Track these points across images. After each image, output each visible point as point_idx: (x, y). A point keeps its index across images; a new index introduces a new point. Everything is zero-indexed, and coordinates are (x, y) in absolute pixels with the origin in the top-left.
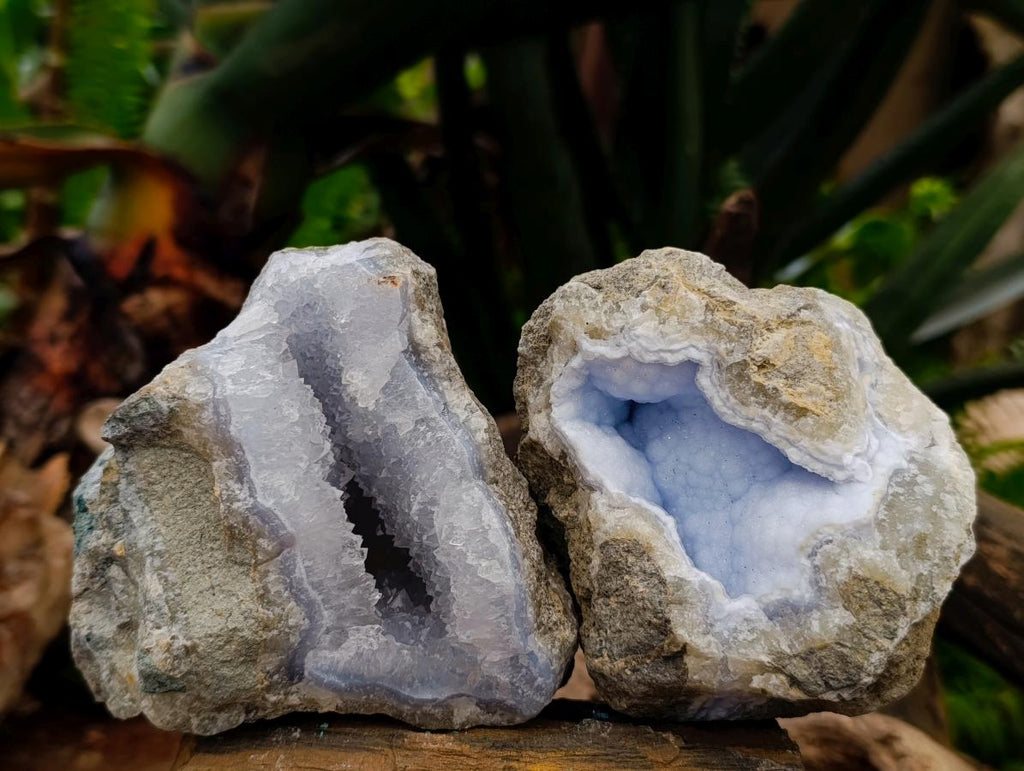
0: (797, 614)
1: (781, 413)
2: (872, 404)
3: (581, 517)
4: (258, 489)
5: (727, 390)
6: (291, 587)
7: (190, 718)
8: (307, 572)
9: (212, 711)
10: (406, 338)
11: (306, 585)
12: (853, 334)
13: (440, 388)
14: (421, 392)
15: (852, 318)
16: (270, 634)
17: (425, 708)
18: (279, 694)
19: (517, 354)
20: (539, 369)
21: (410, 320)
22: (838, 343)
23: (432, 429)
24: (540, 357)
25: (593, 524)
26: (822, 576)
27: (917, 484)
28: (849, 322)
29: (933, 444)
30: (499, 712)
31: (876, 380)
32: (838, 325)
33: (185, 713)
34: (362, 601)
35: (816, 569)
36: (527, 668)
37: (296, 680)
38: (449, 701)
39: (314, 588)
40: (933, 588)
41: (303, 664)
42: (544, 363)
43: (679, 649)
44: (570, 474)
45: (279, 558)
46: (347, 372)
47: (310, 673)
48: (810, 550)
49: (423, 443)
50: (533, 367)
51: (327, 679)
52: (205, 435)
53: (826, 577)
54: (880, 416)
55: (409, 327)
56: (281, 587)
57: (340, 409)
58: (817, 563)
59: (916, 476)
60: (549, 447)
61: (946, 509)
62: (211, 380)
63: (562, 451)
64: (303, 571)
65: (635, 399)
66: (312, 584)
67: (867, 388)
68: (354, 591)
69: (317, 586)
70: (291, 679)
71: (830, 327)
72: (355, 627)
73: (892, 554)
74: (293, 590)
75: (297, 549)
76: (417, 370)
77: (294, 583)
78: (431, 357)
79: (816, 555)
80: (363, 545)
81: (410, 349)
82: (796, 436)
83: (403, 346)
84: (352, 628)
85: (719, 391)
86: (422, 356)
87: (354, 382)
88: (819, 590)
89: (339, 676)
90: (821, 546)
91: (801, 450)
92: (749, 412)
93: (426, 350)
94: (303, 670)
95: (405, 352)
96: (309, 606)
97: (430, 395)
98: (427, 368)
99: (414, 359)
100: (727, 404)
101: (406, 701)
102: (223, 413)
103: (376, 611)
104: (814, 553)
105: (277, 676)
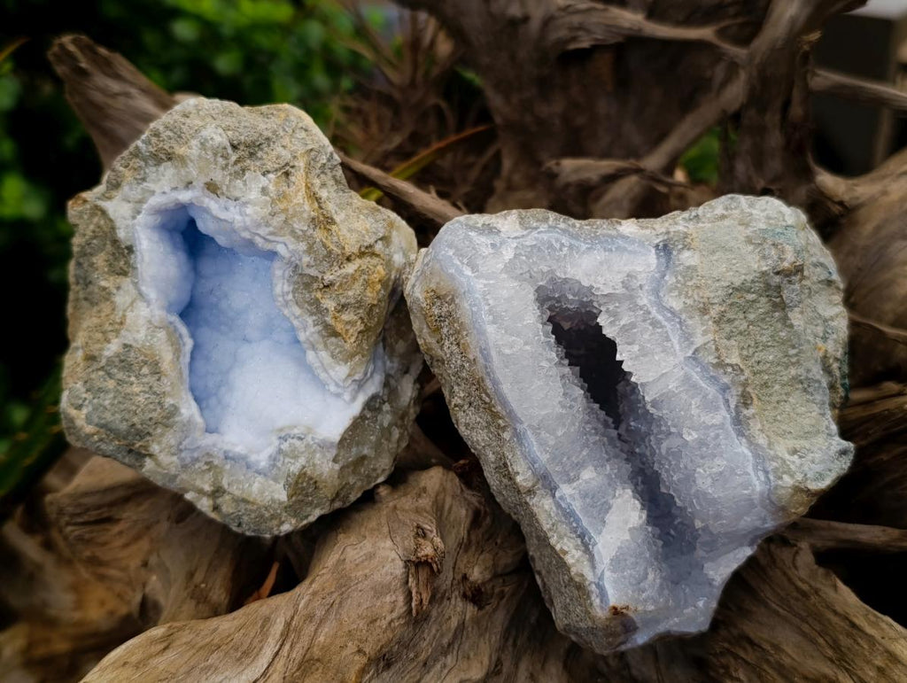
0: (248, 469)
1: (320, 328)
4: (722, 406)
5: (291, 286)
6: (680, 323)
7: (749, 208)
8: (668, 336)
9: (730, 215)
10: (596, 557)
11: (667, 325)
13: (560, 511)
14: (577, 506)
16: (694, 281)
17: (546, 226)
18: (674, 232)
23: (566, 472)
26: (282, 459)
30: (479, 225)
33: (755, 212)
34: (615, 315)
35: (280, 451)
37: (661, 244)
38: (525, 233)
39: (659, 322)
40: (350, 493)
41: (658, 258)
43: (147, 453)
45: (694, 347)
46: (643, 522)
47: (649, 251)
48: (283, 434)
49: (573, 459)
51: (635, 247)
53: (284, 462)
55: (595, 568)
56: (690, 322)
58: (282, 447)
61: (390, 441)
62: (771, 503)
64: (672, 337)
66: (662, 327)
68: (622, 323)
69: (655, 324)
70: (665, 246)
72: (617, 292)
73: (337, 467)
74: (678, 320)
75: (681, 357)
76: (582, 528)
77: (678, 326)
78: (572, 541)
79: (286, 441)
80: (621, 362)
81: (590, 547)
82: (321, 346)
83: (598, 550)
84: (620, 290)
85: (283, 284)
86: (579, 541)
87: (637, 513)
88: (274, 465)
89: (625, 249)
90: (293, 438)
91: (318, 357)
92: (298, 311)
93: (577, 547)
94: (657, 254)
95: (595, 544)
96: (661, 307)
97: (569, 505)
98: (574, 530)
99: (586, 538)
100: (285, 297)
101: (564, 231)
102: (761, 474)
103: (600, 305)
104: (284, 439)
105: (680, 246)
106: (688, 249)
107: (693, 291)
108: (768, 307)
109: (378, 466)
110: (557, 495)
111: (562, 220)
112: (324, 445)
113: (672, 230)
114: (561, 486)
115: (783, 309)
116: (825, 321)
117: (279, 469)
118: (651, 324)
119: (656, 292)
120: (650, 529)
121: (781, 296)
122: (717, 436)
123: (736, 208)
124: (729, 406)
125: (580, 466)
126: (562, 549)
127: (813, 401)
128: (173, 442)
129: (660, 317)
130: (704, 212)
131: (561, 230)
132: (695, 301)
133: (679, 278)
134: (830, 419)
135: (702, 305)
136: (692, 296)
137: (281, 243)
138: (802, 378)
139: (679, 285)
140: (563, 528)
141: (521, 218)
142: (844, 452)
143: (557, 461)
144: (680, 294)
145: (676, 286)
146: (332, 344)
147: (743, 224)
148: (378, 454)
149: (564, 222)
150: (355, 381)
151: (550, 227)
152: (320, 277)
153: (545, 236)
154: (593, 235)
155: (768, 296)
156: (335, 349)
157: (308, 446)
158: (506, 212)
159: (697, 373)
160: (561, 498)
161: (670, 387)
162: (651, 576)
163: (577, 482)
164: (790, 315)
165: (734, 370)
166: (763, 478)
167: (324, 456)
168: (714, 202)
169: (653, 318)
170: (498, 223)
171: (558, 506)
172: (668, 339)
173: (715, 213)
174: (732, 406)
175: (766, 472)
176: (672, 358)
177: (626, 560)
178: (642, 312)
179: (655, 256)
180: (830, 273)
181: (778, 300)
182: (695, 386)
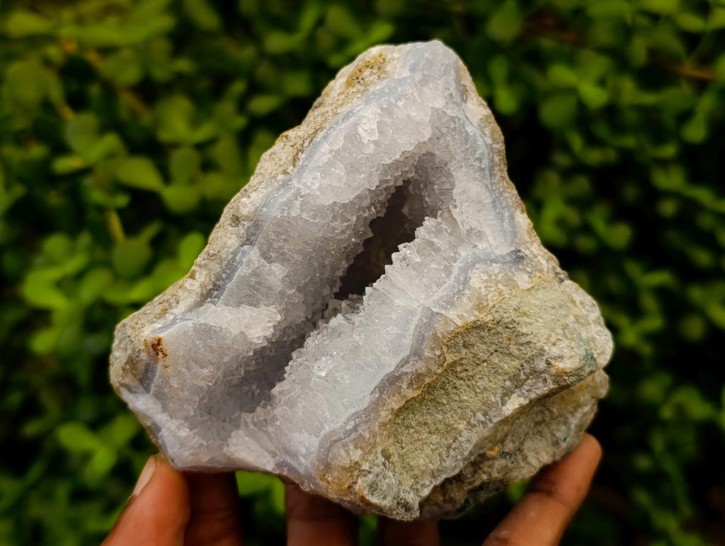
4: (400, 359)
6: (459, 291)
7: (593, 321)
8: (442, 285)
9: (578, 307)
10: (202, 308)
11: (451, 280)
13: (230, 257)
14: (242, 271)
16: (504, 289)
17: (490, 142)
18: (539, 261)
21: (184, 313)
23: (270, 245)
30: (463, 82)
33: (593, 326)
34: (439, 231)
36: (422, 71)
37: (521, 254)
38: (475, 125)
39: (451, 273)
41: (508, 254)
45: (443, 312)
46: (256, 344)
47: (511, 246)
49: (287, 246)
51: (509, 229)
52: (377, 429)
55: (191, 311)
56: (464, 299)
57: (285, 339)
62: (329, 450)
64: (442, 288)
66: (448, 276)
68: (435, 240)
69: (448, 270)
70: (522, 258)
72: (461, 227)
74: (461, 288)
75: (429, 303)
76: (225, 284)
77: (456, 290)
78: (207, 279)
80: (397, 250)
81: (209, 300)
83: (210, 308)
84: (463, 229)
86: (210, 287)
87: (261, 334)
89: (502, 221)
93: (202, 286)
94: (512, 252)
95: (214, 303)
96: (465, 270)
97: (241, 262)
98: (219, 278)
99: (216, 293)
101: (492, 160)
102: (352, 423)
103: (441, 216)
105: (528, 269)
106: (530, 277)
107: (495, 291)
108: (512, 371)
110: (246, 247)
111: (501, 157)
113: (540, 258)
114: (256, 247)
115: (516, 387)
116: (520, 450)
118: (445, 266)
119: (477, 260)
120: (251, 354)
121: (528, 378)
122: (370, 365)
123: (587, 310)
124: (403, 366)
125: (283, 258)
126: (194, 272)
127: (442, 460)
129: (455, 271)
130: (569, 285)
131: (493, 157)
132: (486, 295)
133: (500, 276)
134: (432, 486)
135: (485, 304)
136: (490, 291)
138: (460, 438)
139: (493, 277)
140: (215, 267)
141: (487, 117)
142: (407, 508)
143: (278, 230)
144: (485, 281)
145: (491, 275)
147: (576, 319)
149: (500, 160)
151: (491, 145)
153: (480, 142)
154: (501, 190)
155: (522, 366)
158: (485, 104)
159: (420, 319)
160: (244, 253)
161: (396, 301)
162: (205, 372)
163: (266, 263)
164: (514, 396)
165: (439, 357)
166: (348, 427)
168: (581, 291)
169: (452, 266)
170: (472, 99)
171: (235, 254)
172: (439, 285)
173: (573, 295)
174: (404, 370)
175: (355, 429)
176: (424, 296)
177: (211, 338)
178: (452, 255)
179: (508, 251)
180: (565, 439)
181: (523, 377)
182: (408, 322)
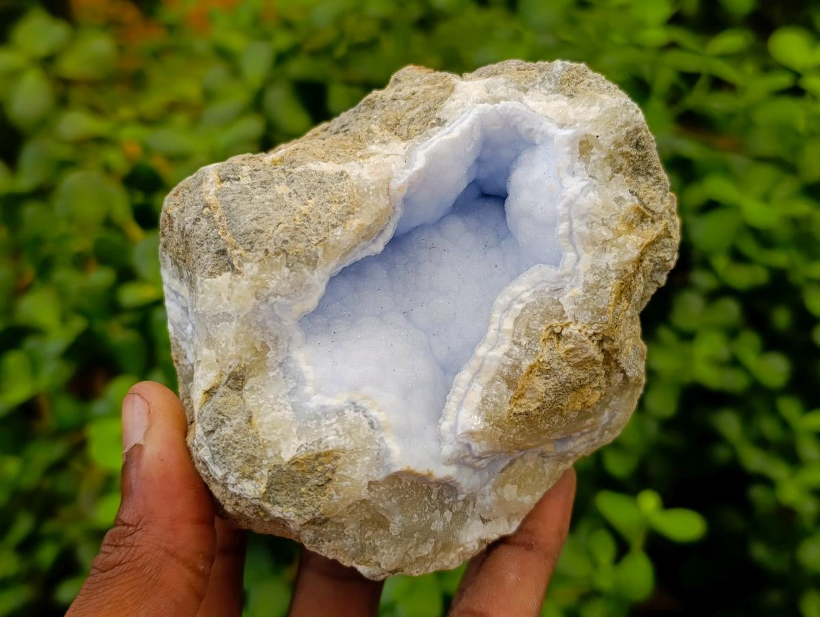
0: (289, 394)
1: (508, 362)
2: (522, 456)
3: (373, 148)
5: (532, 300)
12: (597, 428)
15: (612, 426)
19: (552, 60)
20: (537, 86)
22: (588, 416)
24: (552, 86)
25: (366, 160)
26: (334, 420)
27: (442, 512)
28: (609, 423)
29: (484, 521)
31: (548, 457)
32: (607, 413)
35: (340, 412)
40: (329, 541)
42: (546, 92)
43: (237, 267)
44: (420, 132)
48: (360, 403)
50: (539, 80)
53: (331, 424)
54: (511, 464)
58: (347, 411)
59: (451, 510)
60: (449, 105)
61: (417, 546)
63: (445, 121)
65: (509, 198)
67: (539, 450)
71: (606, 405)
73: (364, 494)
79: (356, 411)
82: (485, 379)
85: (528, 291)
88: (317, 417)
90: (365, 416)
91: (469, 385)
92: (508, 325)
100: (515, 303)
104: (357, 409)
109: (382, 551)
112: (380, 458)
117: (319, 425)
128: (272, 284)
137: (577, 253)
146: (498, 389)
148: (397, 541)
150: (469, 446)
152: (569, 321)
156: (496, 396)
157: (370, 439)
167: (369, 467)
